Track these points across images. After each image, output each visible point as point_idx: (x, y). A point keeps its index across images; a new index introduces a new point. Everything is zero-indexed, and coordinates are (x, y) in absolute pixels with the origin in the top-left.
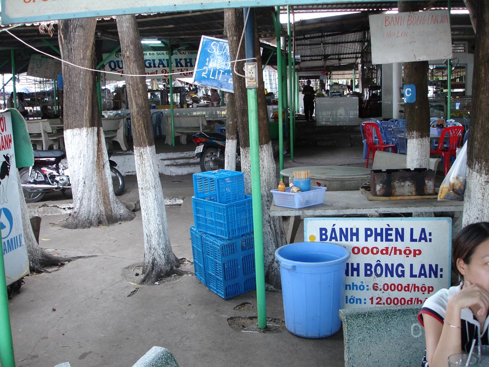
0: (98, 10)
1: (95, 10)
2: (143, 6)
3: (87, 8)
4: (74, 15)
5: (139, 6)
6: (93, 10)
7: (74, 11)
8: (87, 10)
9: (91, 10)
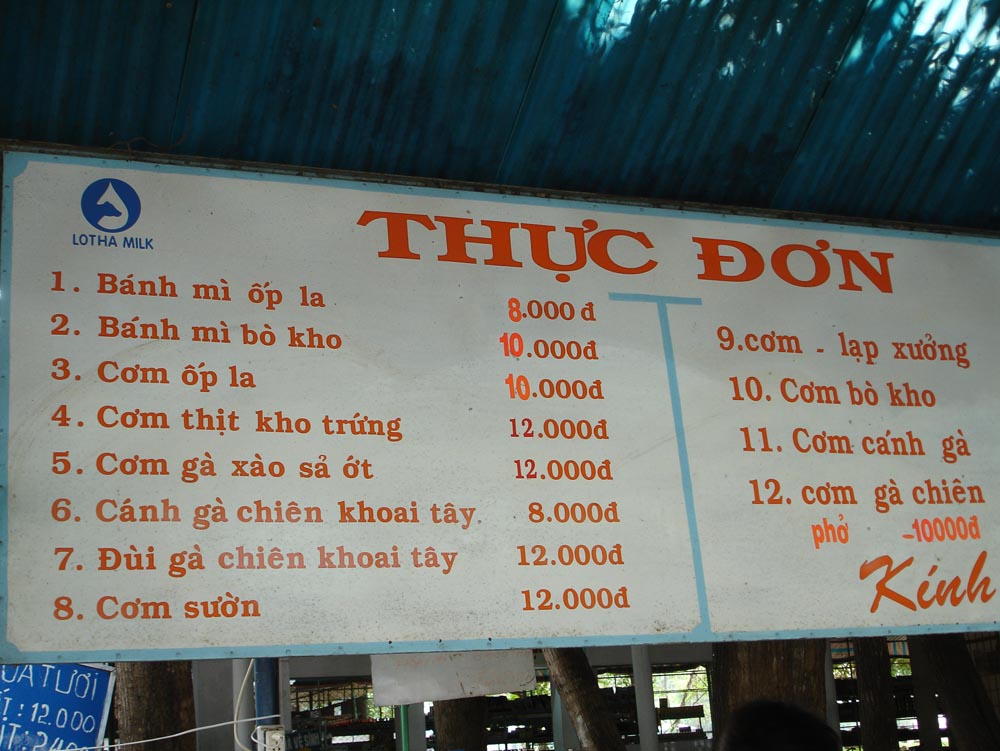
0: (232, 645)
1: (224, 645)
2: (328, 640)
3: (207, 641)
4: (178, 654)
5: (320, 641)
6: (222, 645)
7: (179, 645)
8: (209, 645)
9: (216, 645)
